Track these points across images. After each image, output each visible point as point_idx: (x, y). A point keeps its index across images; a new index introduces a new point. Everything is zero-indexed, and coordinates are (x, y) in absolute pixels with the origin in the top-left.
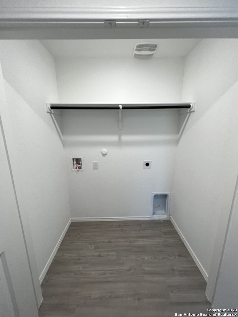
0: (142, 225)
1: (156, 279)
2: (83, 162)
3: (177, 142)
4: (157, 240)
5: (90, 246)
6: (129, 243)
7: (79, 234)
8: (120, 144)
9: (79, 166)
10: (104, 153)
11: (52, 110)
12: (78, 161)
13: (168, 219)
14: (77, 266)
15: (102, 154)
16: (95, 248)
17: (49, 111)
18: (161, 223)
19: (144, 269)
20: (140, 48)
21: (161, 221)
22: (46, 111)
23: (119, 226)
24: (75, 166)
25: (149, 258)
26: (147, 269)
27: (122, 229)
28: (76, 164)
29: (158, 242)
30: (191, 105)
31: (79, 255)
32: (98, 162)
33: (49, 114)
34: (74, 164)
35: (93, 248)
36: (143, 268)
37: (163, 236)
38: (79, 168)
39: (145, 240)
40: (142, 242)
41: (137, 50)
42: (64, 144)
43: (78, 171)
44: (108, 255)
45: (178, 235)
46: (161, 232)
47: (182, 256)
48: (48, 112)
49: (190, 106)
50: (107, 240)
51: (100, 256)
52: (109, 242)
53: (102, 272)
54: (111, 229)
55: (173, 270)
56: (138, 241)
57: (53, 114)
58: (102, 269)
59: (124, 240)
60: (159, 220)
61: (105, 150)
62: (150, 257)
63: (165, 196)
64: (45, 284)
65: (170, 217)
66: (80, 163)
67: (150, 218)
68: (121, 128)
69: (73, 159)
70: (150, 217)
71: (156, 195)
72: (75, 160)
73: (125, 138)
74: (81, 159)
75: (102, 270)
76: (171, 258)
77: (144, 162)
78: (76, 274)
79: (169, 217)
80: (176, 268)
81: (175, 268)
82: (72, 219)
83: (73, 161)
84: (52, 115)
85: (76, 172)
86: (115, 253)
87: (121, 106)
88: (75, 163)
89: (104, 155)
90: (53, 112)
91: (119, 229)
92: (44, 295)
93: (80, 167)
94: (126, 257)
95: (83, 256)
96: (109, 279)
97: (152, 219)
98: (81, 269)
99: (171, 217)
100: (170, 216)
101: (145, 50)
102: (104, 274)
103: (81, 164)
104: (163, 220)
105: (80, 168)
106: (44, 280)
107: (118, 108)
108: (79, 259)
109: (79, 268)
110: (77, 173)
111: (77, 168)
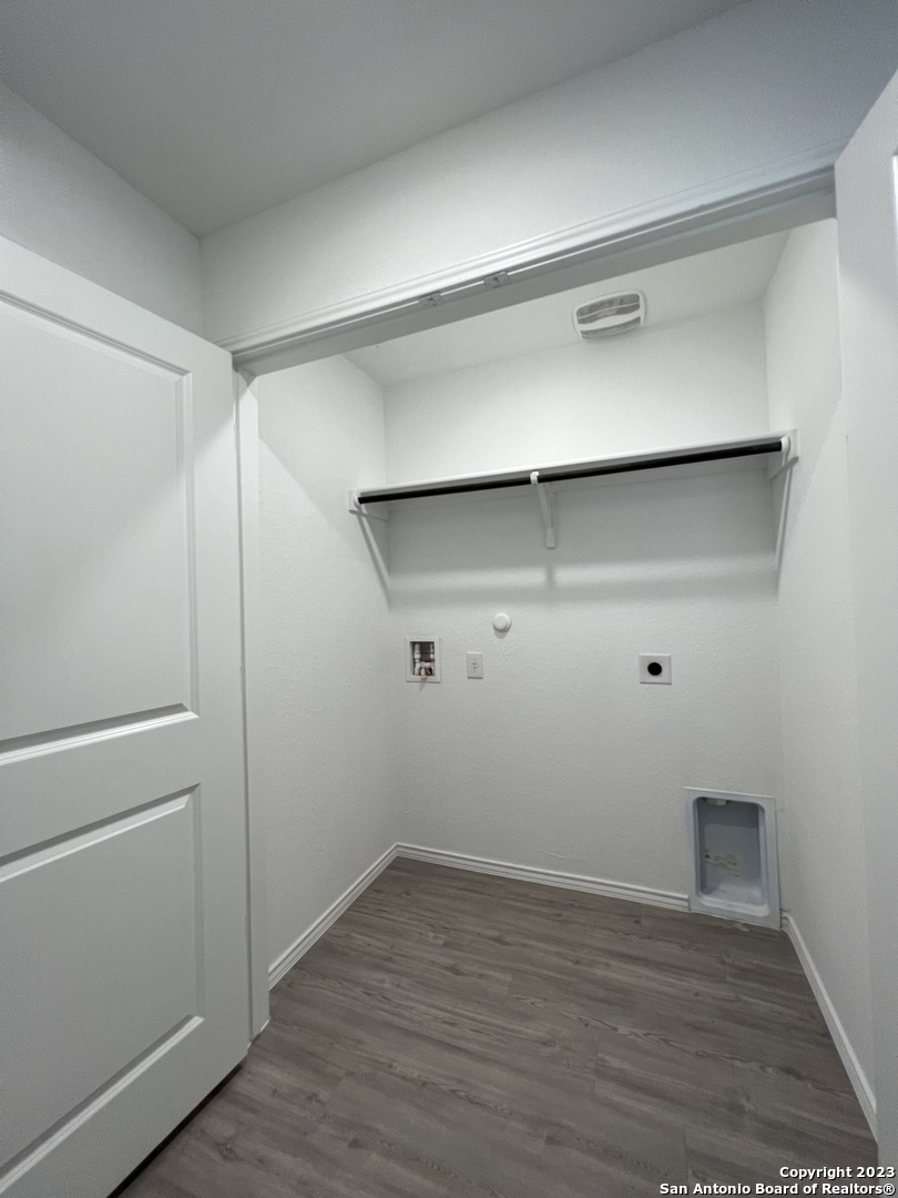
0: (644, 922)
1: (645, 1108)
2: (437, 655)
3: (772, 580)
4: (695, 984)
5: (431, 934)
6: (570, 964)
7: (408, 894)
8: (551, 595)
9: (427, 665)
10: (501, 625)
11: (363, 506)
12: (425, 649)
13: (775, 926)
14: (379, 976)
15: (496, 628)
16: (446, 945)
17: (356, 509)
18: (735, 931)
19: (603, 1060)
20: (588, 314)
21: (738, 926)
22: (348, 508)
23: (552, 902)
24: (418, 665)
25: (636, 1035)
26: (615, 1063)
27: (560, 915)
28: (421, 660)
29: (697, 994)
30: (784, 441)
31: (392, 948)
32: (481, 656)
33: (355, 516)
34: (414, 659)
35: (441, 942)
36: (600, 1055)
37: (729, 979)
38: (427, 674)
39: (639, 969)
40: (620, 973)
41: (582, 321)
42: (391, 599)
43: (424, 681)
44: (481, 976)
45: (811, 995)
46: (723, 962)
47: (799, 1077)
48: (352, 512)
49: (780, 444)
50: (494, 934)
51: (454, 970)
52: (498, 940)
53: (448, 1015)
54: (519, 904)
55: (735, 1108)
56: (608, 965)
57: (364, 515)
58: (451, 1008)
59: (554, 948)
60: (731, 922)
61: (502, 615)
62: (644, 1032)
63: (749, 813)
64: (284, 991)
65: (786, 919)
66: (432, 656)
67: (686, 904)
68: (553, 545)
69: (413, 644)
70: (686, 897)
71: (704, 799)
72: (417, 646)
73: (567, 576)
74: (433, 643)
75: (449, 1012)
76: (738, 1064)
77: (642, 658)
78: (368, 994)
79: (781, 918)
80: (752, 1108)
81: (748, 1106)
82: (398, 846)
83: (413, 651)
84: (364, 520)
85: (418, 684)
86: (508, 978)
87: (534, 476)
88: (417, 656)
89: (502, 631)
90: (365, 511)
91: (545, 910)
92: (273, 1012)
93: (430, 670)
94: (545, 1000)
95: (402, 956)
96: (463, 1044)
97: (696, 909)
98: (386, 985)
99: (792, 920)
100: (785, 915)
101: (606, 316)
102: (453, 1025)
103: (434, 660)
104: (746, 925)
105: (430, 672)
106: (283, 979)
107: (527, 481)
108: (390, 959)
109: (382, 981)
110: (421, 688)
111: (423, 672)
